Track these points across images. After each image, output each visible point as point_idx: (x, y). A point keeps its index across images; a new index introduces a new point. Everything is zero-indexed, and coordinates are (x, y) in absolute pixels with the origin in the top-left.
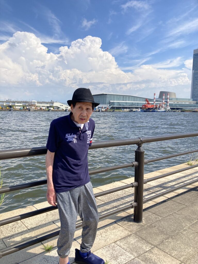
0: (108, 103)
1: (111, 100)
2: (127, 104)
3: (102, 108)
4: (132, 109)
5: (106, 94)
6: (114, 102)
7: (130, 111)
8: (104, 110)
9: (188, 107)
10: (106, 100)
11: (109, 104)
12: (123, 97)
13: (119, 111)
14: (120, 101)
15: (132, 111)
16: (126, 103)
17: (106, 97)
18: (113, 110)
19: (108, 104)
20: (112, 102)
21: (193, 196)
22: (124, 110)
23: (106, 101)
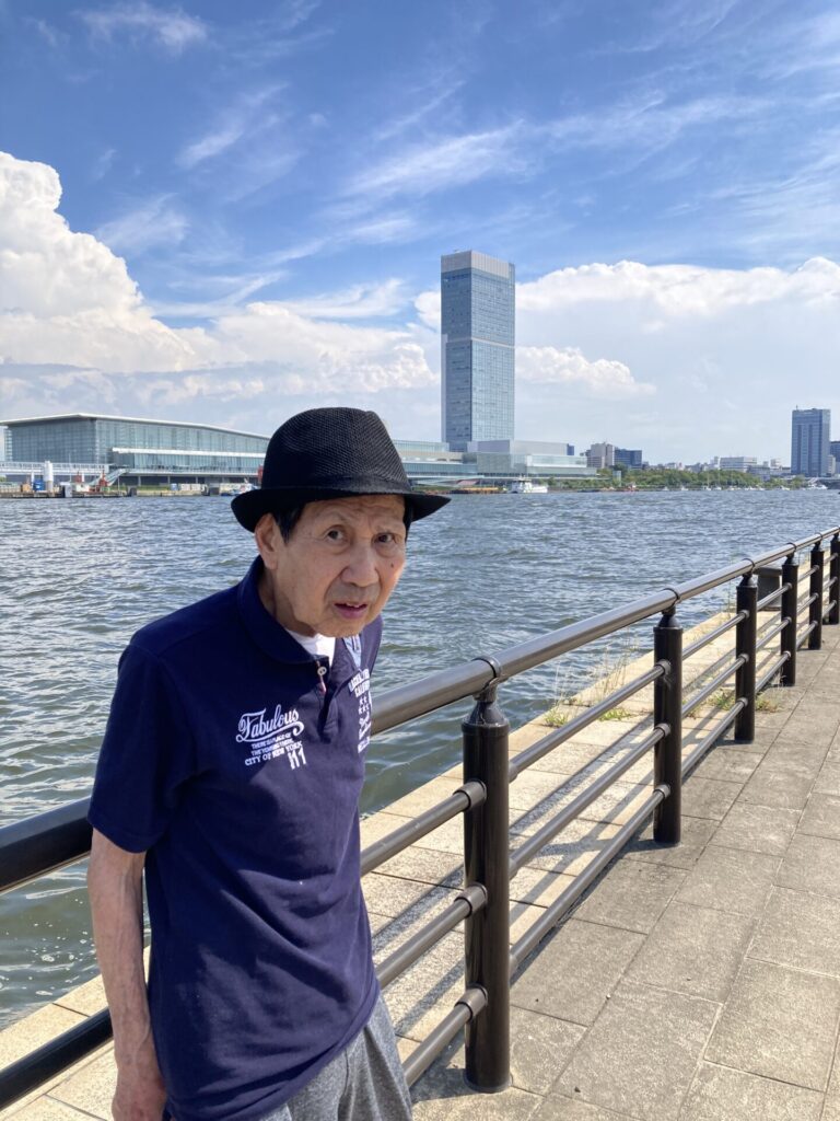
0: (103, 457)
1: (116, 446)
2: (192, 464)
3: (76, 479)
4: (215, 485)
5: (93, 420)
6: (132, 455)
7: (205, 494)
8: (87, 488)
9: (433, 473)
10: (94, 443)
11: (110, 462)
12: (174, 432)
13: (158, 492)
14: (159, 448)
15: (215, 492)
16: (188, 456)
17: (93, 431)
18: (129, 488)
19: (103, 462)
20: (124, 455)
21: (643, 875)
22: (179, 489)
23: (94, 448)
